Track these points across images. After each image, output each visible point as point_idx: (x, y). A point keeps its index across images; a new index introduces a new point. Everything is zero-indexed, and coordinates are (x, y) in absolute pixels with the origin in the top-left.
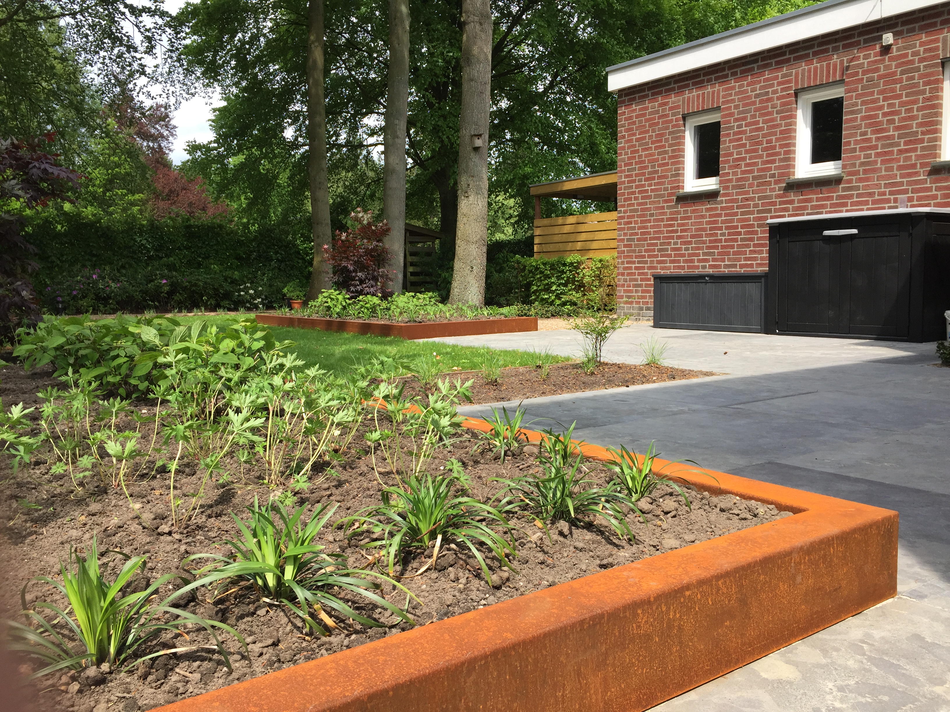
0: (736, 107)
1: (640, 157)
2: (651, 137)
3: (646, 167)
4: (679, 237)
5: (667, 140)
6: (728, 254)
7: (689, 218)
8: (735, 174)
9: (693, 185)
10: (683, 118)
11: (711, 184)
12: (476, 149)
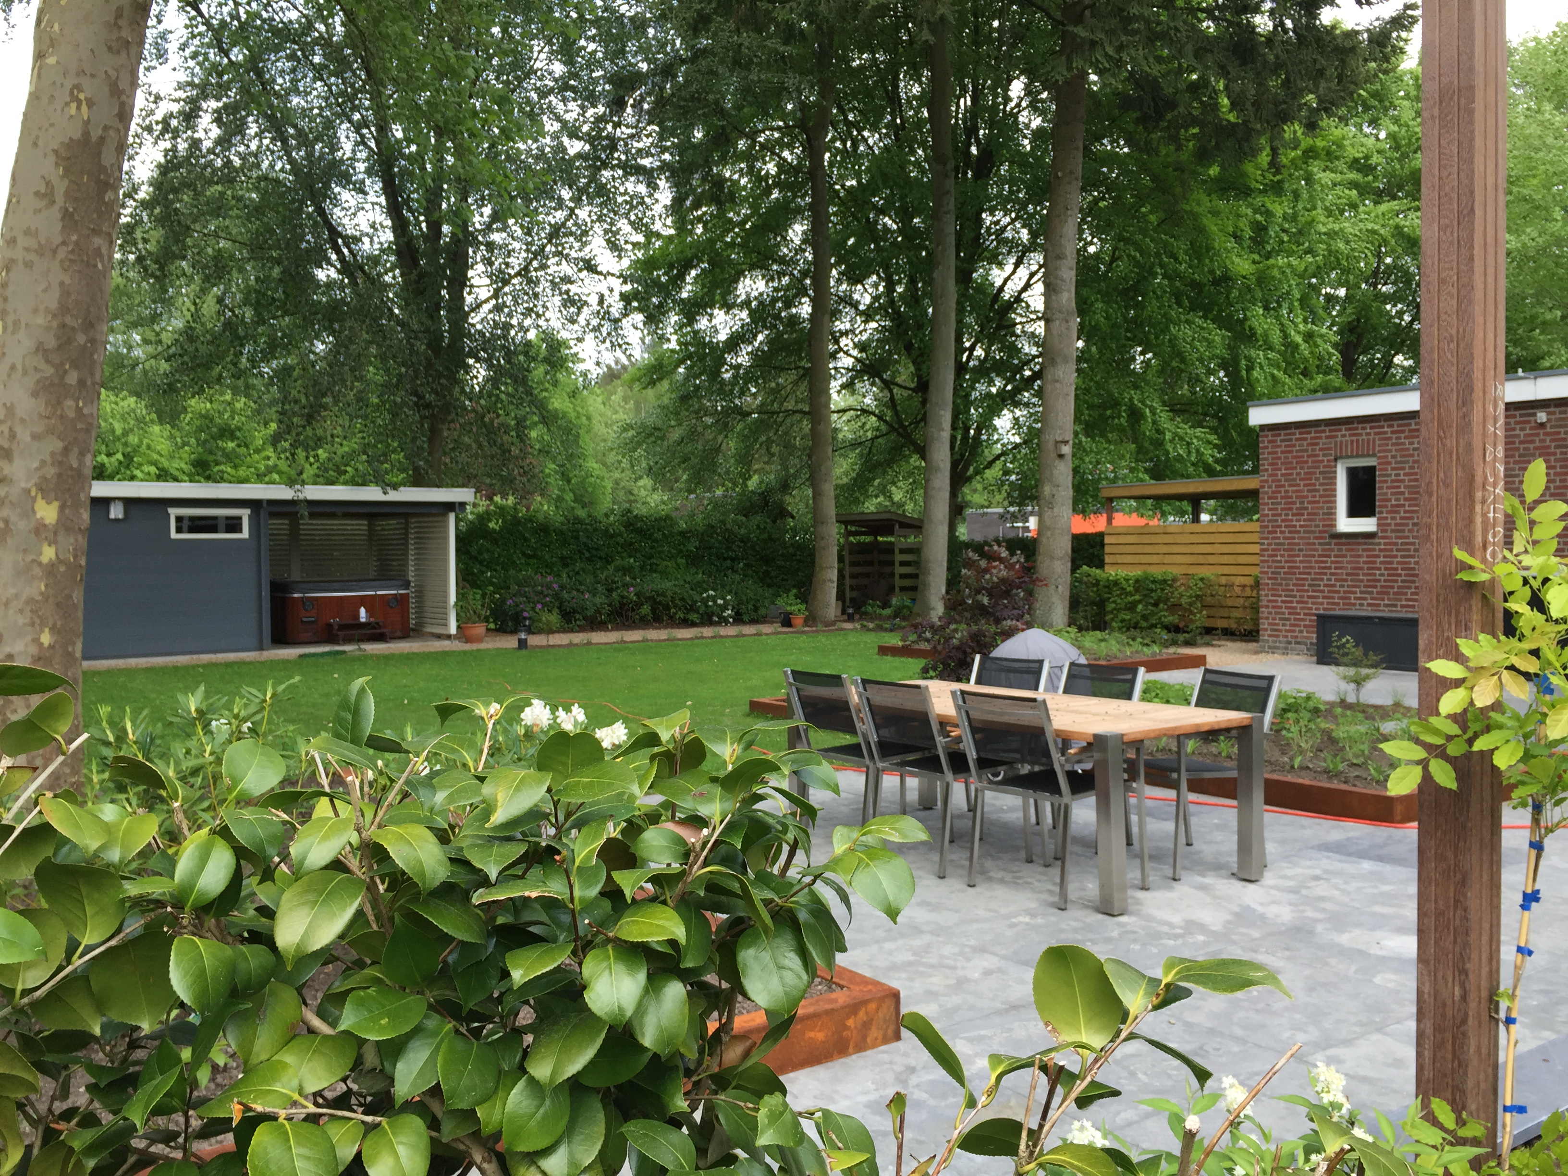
0: (1393, 457)
1: (1286, 492)
2: (1298, 474)
3: (1294, 503)
4: (1332, 574)
5: (1317, 479)
6: (1388, 593)
7: (1345, 556)
8: (1393, 518)
9: (1345, 524)
10: (1336, 460)
11: (1366, 525)
12: (1061, 456)
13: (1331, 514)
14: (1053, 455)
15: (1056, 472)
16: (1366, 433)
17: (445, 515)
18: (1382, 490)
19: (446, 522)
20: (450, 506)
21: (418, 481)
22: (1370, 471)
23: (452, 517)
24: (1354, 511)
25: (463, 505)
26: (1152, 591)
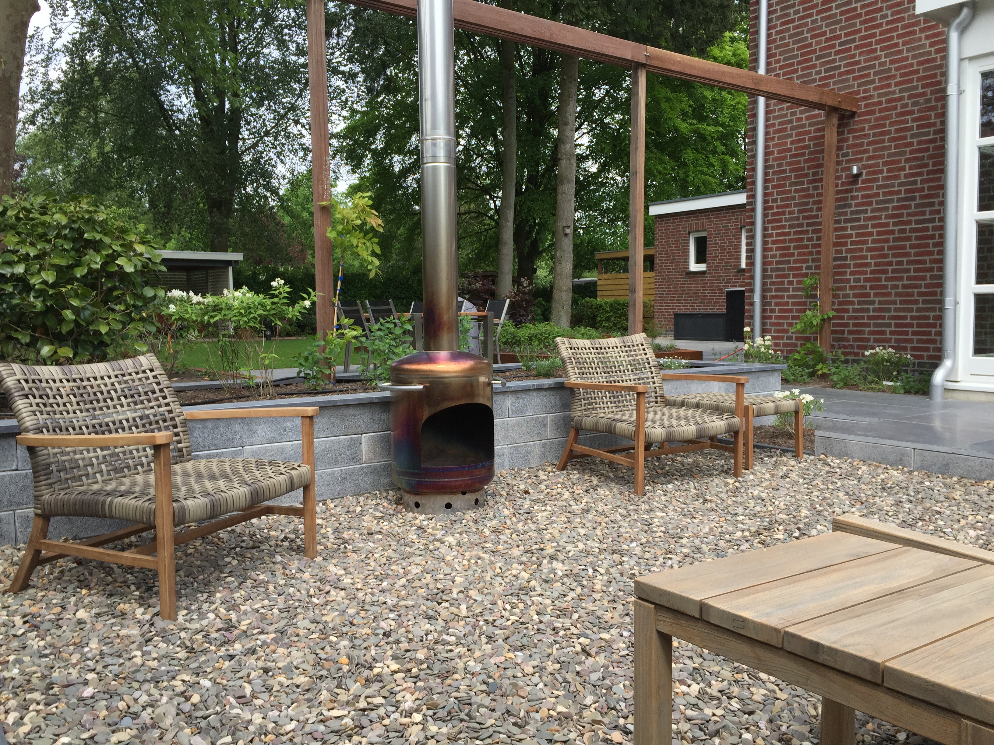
0: (714, 231)
1: (667, 250)
2: (672, 241)
3: (670, 257)
4: (686, 293)
5: (681, 244)
7: (691, 284)
8: (714, 263)
9: (694, 267)
10: (689, 233)
11: (702, 267)
12: (566, 235)
13: (687, 262)
14: (562, 234)
15: (563, 244)
16: (703, 220)
17: (227, 268)
18: (710, 248)
19: (227, 272)
20: (229, 263)
21: (214, 249)
22: (704, 238)
23: (231, 269)
24: (698, 261)
25: (236, 262)
26: (618, 309)
